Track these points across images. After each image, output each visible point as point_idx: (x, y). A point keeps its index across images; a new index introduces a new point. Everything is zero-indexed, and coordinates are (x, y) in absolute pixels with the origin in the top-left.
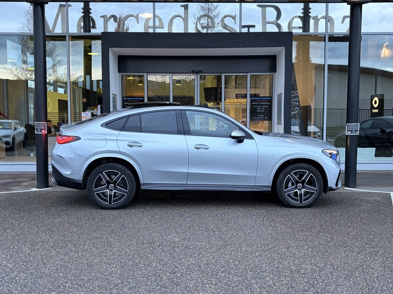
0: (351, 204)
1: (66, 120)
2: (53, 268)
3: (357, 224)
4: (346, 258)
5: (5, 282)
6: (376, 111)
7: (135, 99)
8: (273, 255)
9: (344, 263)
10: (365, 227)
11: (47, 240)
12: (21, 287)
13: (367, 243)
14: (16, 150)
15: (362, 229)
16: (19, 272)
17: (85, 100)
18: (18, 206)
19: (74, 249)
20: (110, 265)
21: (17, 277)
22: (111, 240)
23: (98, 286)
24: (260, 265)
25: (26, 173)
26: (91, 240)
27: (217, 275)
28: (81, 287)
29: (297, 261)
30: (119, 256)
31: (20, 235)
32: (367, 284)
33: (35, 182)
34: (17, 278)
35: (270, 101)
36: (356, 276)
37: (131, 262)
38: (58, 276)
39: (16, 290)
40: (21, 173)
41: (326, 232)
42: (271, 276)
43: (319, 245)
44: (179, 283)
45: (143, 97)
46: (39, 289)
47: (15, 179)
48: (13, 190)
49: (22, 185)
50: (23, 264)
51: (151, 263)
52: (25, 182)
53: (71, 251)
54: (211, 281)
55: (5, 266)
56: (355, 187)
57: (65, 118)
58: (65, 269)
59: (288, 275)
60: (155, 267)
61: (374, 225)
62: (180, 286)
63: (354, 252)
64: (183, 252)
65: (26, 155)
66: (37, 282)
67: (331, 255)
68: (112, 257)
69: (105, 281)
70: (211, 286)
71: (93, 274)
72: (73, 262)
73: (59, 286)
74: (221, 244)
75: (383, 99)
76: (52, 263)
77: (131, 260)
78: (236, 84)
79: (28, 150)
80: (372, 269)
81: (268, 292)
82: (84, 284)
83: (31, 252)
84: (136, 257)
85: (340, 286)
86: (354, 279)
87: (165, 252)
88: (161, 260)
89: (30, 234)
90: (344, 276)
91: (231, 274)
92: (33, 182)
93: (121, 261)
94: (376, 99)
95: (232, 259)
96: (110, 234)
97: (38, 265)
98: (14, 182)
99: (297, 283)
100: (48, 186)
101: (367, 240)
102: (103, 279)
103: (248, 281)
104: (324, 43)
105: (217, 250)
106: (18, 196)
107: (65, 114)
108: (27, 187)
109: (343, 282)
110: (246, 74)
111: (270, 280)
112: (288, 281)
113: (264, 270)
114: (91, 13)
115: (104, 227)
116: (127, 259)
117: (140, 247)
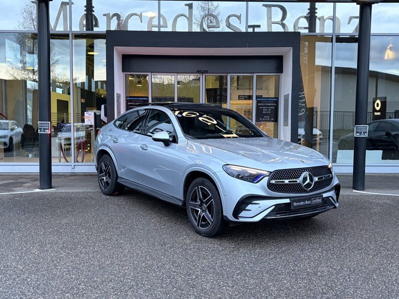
0: (361, 207)
1: (65, 120)
2: (65, 270)
3: (370, 227)
4: (362, 260)
5: (17, 283)
6: (379, 114)
7: (139, 99)
8: (288, 258)
9: (361, 266)
10: (378, 230)
11: (56, 242)
12: (33, 289)
13: (381, 246)
14: (14, 151)
15: (375, 232)
16: (30, 274)
17: (83, 101)
18: (23, 207)
19: (84, 250)
20: (123, 267)
21: (28, 278)
22: (122, 241)
23: (113, 288)
24: (275, 267)
25: (27, 174)
26: (100, 241)
27: (233, 277)
28: (95, 289)
29: (312, 263)
30: (131, 257)
31: (27, 236)
32: (387, 287)
33: (38, 183)
34: (29, 280)
35: (277, 102)
36: (374, 279)
37: (144, 264)
38: (71, 278)
39: (29, 291)
40: (22, 174)
41: (339, 235)
42: (288, 278)
43: (333, 248)
44: (195, 285)
45: (148, 97)
46: (52, 291)
47: (17, 180)
48: (15, 191)
49: (24, 186)
50: (34, 266)
51: (164, 265)
52: (27, 183)
53: (81, 253)
54: (227, 284)
55: (15, 267)
56: (363, 190)
57: (65, 118)
58: (76, 271)
59: (305, 278)
60: (169, 269)
61: (387, 228)
62: (196, 288)
63: (369, 255)
64: (196, 254)
65: (24, 156)
66: (49, 283)
67: (347, 258)
68: (124, 259)
69: (119, 283)
70: (228, 288)
71: (106, 276)
72: (84, 263)
73: (72, 288)
74: (234, 246)
75: (386, 102)
76: (63, 265)
77: (144, 262)
78: (238, 85)
79: (27, 151)
80: (390, 272)
81: (286, 294)
82: (98, 286)
83: (41, 253)
84: (148, 259)
85: (359, 289)
86: (372, 282)
87: (177, 254)
88: (174, 262)
89: (38, 235)
90: (362, 279)
91: (247, 276)
92: (35, 183)
93: (133, 263)
94: (378, 101)
95: (246, 261)
96: (119, 235)
97: (48, 267)
98: (16, 183)
99: (315, 285)
100: (51, 187)
101: (381, 243)
102: (116, 281)
103: (264, 283)
104: (331, 43)
105: (230, 252)
106: (22, 197)
107: (65, 114)
108: (29, 188)
109: (362, 285)
110: (252, 75)
111: (288, 282)
112: (306, 283)
113: (280, 272)
114: (94, 11)
115: (113, 229)
116: (139, 261)
117: (151, 249)
